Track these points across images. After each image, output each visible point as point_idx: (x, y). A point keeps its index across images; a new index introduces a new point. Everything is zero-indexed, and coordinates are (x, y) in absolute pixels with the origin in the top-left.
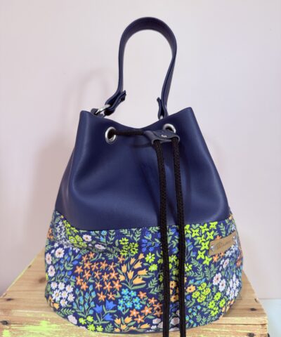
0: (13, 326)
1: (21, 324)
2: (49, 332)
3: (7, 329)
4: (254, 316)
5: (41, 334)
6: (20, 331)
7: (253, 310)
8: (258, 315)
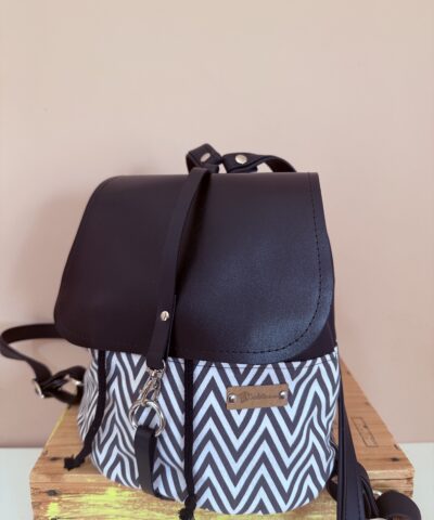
0: (65, 498)
1: (77, 493)
2: (118, 502)
3: (54, 501)
4: (398, 469)
5: (106, 505)
6: (74, 503)
7: (395, 460)
8: (403, 467)
